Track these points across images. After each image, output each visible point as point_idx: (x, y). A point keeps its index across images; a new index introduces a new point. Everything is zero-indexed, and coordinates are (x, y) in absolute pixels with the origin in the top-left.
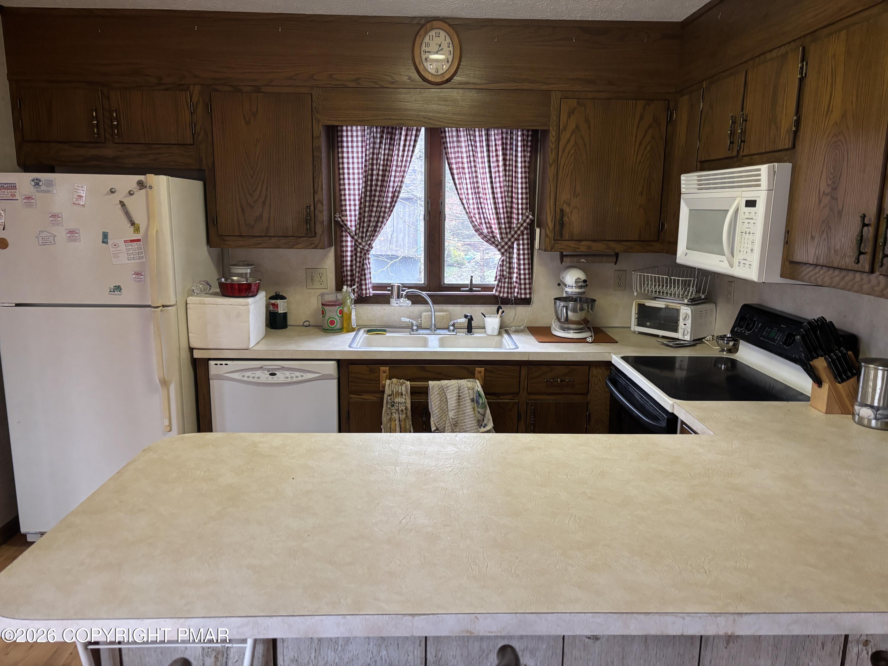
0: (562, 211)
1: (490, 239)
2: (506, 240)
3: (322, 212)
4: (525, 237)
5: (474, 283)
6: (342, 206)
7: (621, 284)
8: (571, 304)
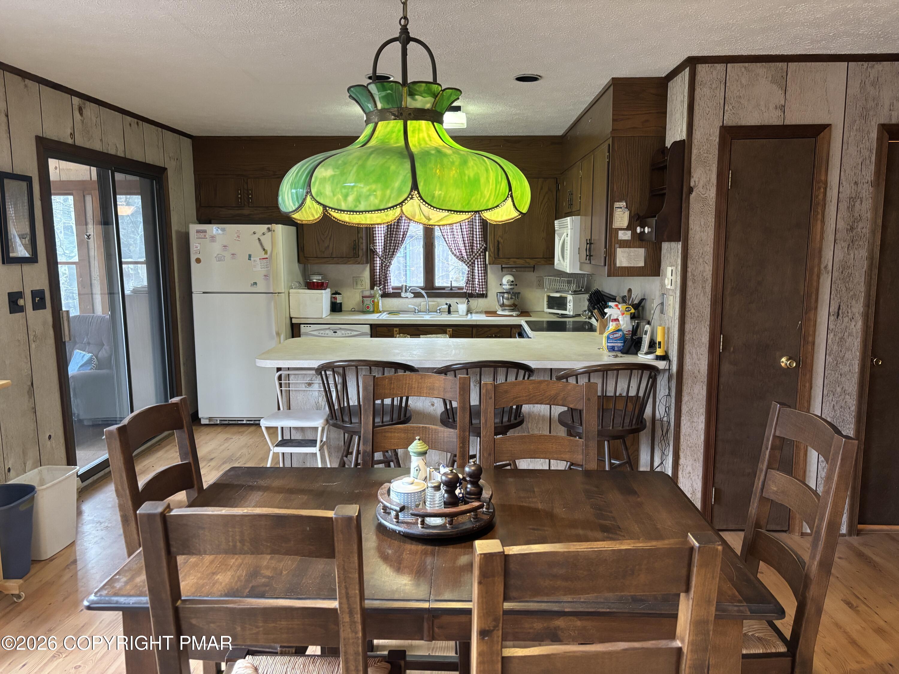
0: (498, 241)
1: (461, 259)
2: (470, 259)
3: (362, 243)
4: (482, 257)
5: (453, 285)
6: (374, 240)
7: (540, 285)
8: (506, 295)
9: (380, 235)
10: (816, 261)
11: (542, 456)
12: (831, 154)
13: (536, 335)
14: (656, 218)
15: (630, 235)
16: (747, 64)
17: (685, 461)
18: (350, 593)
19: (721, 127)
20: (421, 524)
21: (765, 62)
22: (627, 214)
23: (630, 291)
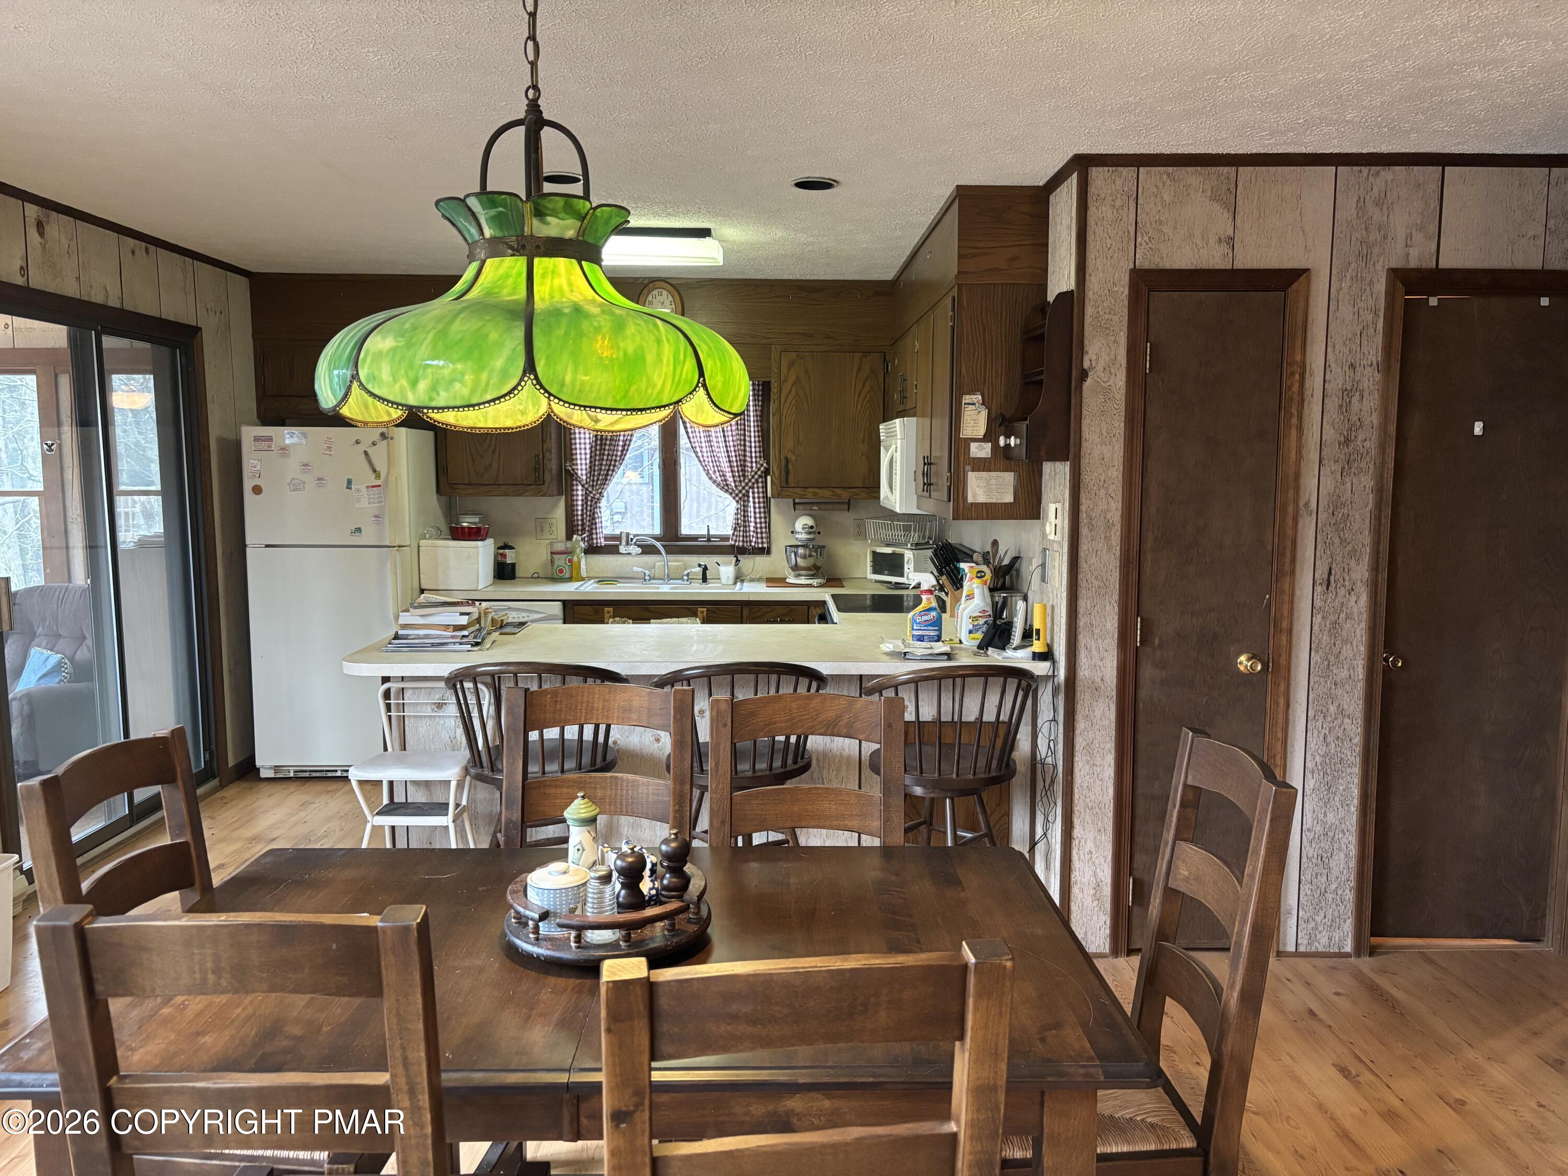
0: (787, 459)
1: (725, 487)
2: (740, 488)
3: (550, 460)
4: (760, 485)
5: (711, 533)
6: (572, 454)
7: (861, 534)
8: (801, 551)
9: (583, 446)
10: (1291, 494)
11: (813, 823)
12: (1310, 318)
13: (844, 619)
14: (1027, 422)
15: (990, 450)
16: (1170, 169)
17: (1082, 832)
18: (410, 1056)
19: (1131, 270)
20: (576, 942)
21: (1201, 165)
22: (984, 414)
23: (995, 543)
